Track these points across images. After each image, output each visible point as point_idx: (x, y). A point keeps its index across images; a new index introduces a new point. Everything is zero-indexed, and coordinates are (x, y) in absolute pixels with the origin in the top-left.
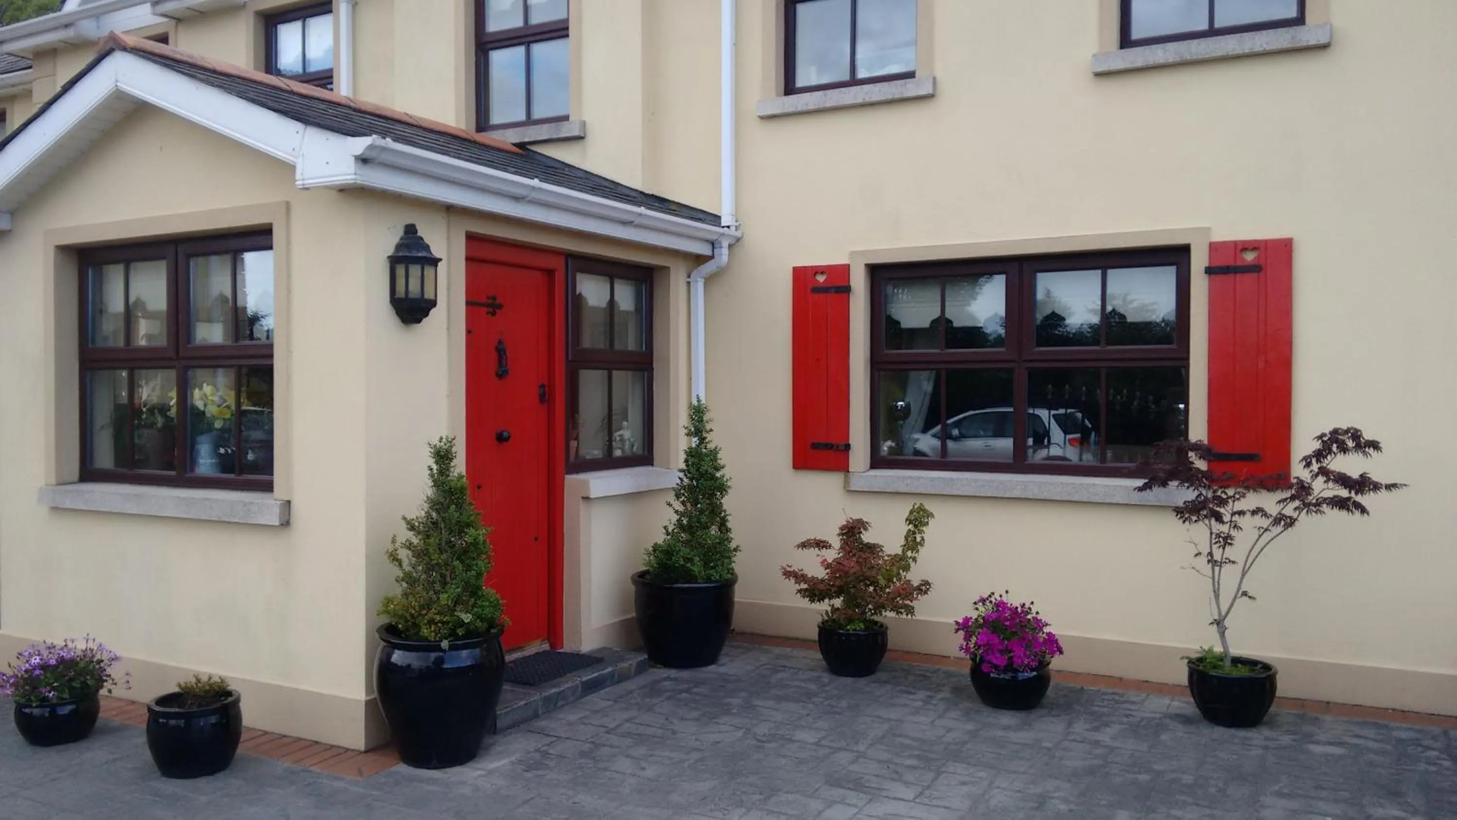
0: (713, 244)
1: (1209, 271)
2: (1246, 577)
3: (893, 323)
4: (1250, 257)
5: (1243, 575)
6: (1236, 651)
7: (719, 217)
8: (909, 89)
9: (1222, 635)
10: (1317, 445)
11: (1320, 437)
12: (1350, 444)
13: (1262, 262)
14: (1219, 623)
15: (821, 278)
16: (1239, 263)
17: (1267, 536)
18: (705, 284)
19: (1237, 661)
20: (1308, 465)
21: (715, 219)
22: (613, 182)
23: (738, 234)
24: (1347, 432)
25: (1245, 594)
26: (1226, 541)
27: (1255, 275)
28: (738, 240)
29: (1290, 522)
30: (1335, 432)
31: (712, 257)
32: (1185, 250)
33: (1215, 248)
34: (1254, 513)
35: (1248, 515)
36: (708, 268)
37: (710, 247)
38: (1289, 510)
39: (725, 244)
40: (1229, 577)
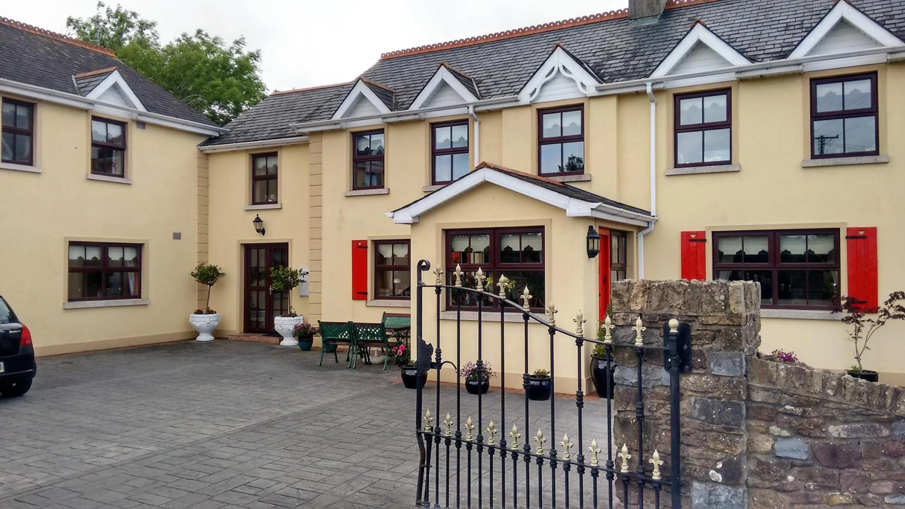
0: (648, 222)
1: (847, 237)
2: (868, 342)
3: (721, 253)
4: (861, 233)
5: (866, 341)
6: (864, 368)
7: (650, 213)
8: (729, 168)
9: (859, 362)
10: (889, 298)
11: (891, 295)
12: (901, 297)
13: (866, 235)
14: (858, 358)
15: (693, 236)
16: (858, 235)
17: (874, 328)
18: (644, 237)
19: (864, 371)
20: (887, 304)
21: (649, 213)
22: (604, 198)
23: (657, 219)
24: (899, 293)
25: (867, 347)
26: (859, 330)
27: (863, 240)
28: (657, 221)
29: (883, 323)
30: (896, 293)
31: (648, 227)
32: (838, 230)
33: (849, 230)
34: (869, 320)
35: (866, 322)
36: (646, 231)
37: (647, 224)
38: (882, 319)
39: (653, 223)
40: (861, 343)
